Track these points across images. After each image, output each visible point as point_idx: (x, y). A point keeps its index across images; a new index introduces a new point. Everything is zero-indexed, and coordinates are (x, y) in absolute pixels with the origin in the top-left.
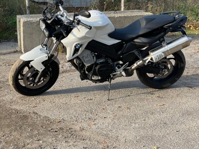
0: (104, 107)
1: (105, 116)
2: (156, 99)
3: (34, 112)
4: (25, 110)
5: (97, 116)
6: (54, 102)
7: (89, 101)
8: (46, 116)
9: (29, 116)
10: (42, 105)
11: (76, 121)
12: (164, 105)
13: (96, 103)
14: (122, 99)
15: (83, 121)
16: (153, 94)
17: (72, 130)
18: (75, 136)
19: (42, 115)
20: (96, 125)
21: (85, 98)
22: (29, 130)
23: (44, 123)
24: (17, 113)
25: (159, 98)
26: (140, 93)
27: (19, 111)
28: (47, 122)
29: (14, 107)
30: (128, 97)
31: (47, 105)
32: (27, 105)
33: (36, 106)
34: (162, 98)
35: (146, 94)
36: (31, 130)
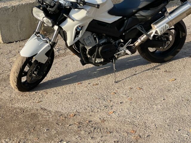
0: (115, 91)
1: (121, 101)
2: (164, 74)
3: (41, 108)
4: (30, 107)
5: (112, 102)
6: (58, 93)
7: (96, 86)
8: (56, 111)
9: (37, 114)
10: (47, 98)
11: (92, 111)
12: (176, 79)
13: (104, 87)
14: (129, 79)
15: (99, 110)
16: (158, 69)
17: (92, 123)
18: (99, 130)
19: (52, 110)
20: (115, 113)
21: (90, 83)
22: (46, 130)
23: (58, 119)
24: (23, 111)
25: (167, 72)
26: (144, 70)
27: (25, 109)
28: (61, 118)
29: (16, 105)
30: (134, 76)
31: (52, 97)
32: (30, 101)
33: (41, 101)
34: (170, 72)
35: (152, 70)
36: (47, 130)
